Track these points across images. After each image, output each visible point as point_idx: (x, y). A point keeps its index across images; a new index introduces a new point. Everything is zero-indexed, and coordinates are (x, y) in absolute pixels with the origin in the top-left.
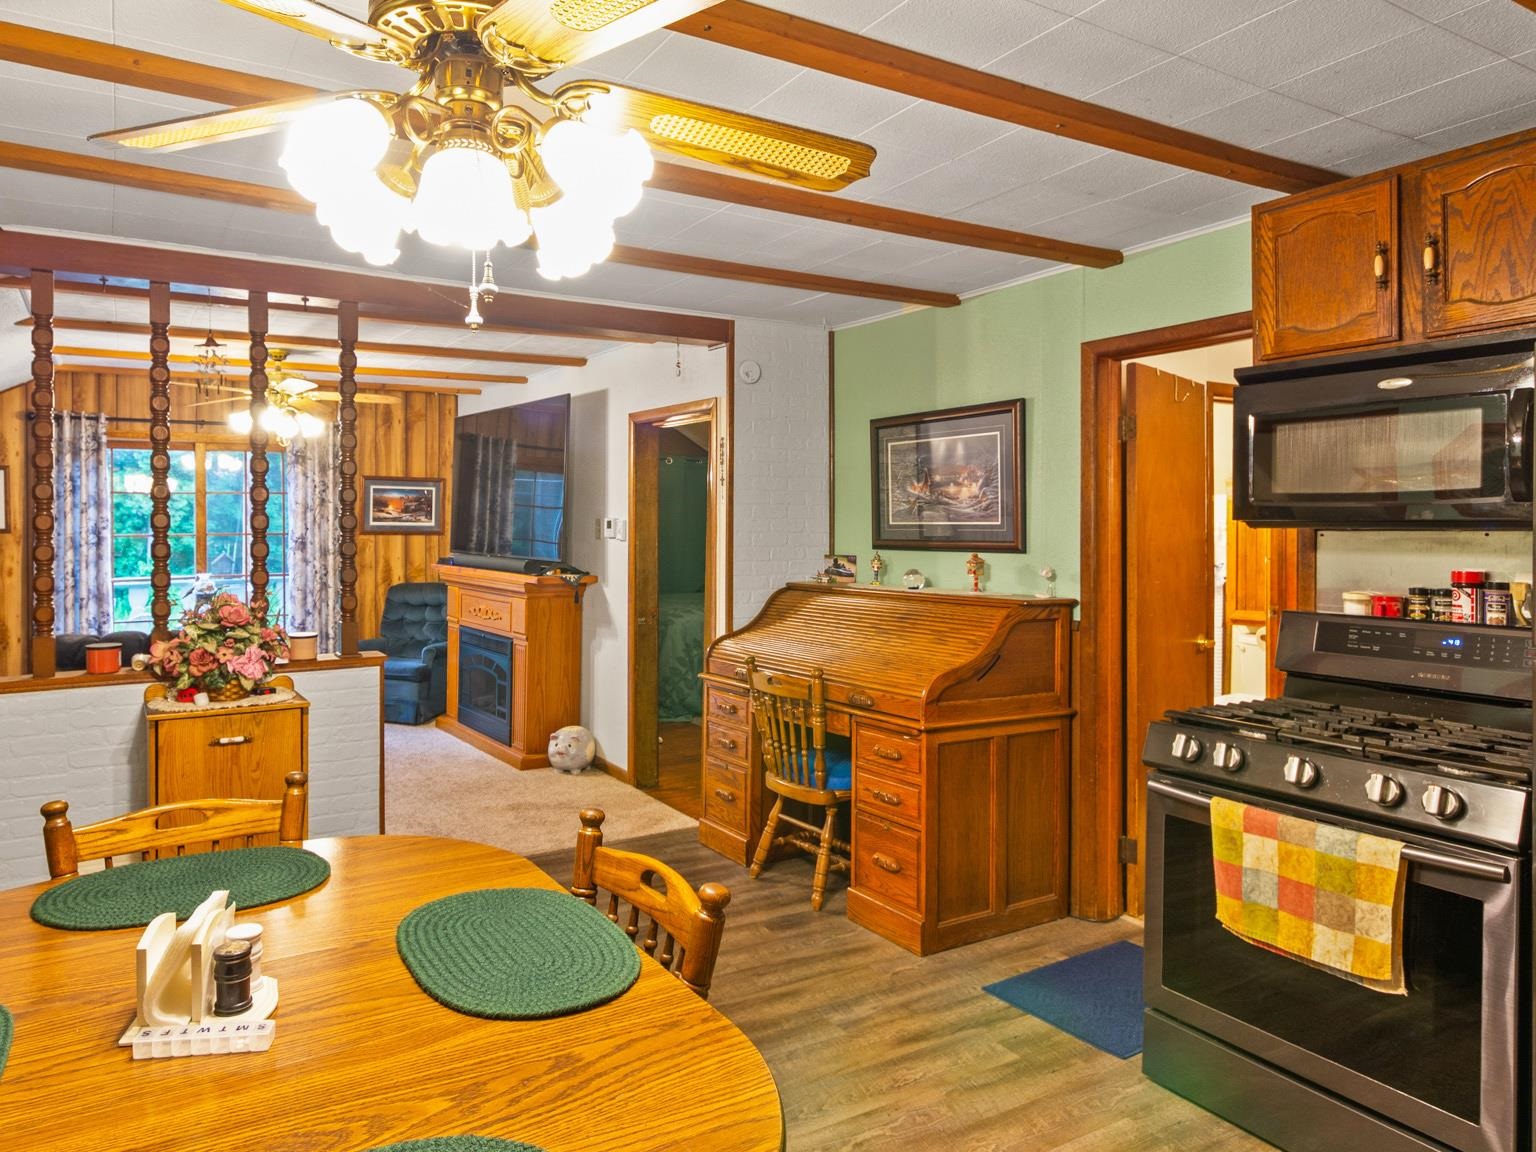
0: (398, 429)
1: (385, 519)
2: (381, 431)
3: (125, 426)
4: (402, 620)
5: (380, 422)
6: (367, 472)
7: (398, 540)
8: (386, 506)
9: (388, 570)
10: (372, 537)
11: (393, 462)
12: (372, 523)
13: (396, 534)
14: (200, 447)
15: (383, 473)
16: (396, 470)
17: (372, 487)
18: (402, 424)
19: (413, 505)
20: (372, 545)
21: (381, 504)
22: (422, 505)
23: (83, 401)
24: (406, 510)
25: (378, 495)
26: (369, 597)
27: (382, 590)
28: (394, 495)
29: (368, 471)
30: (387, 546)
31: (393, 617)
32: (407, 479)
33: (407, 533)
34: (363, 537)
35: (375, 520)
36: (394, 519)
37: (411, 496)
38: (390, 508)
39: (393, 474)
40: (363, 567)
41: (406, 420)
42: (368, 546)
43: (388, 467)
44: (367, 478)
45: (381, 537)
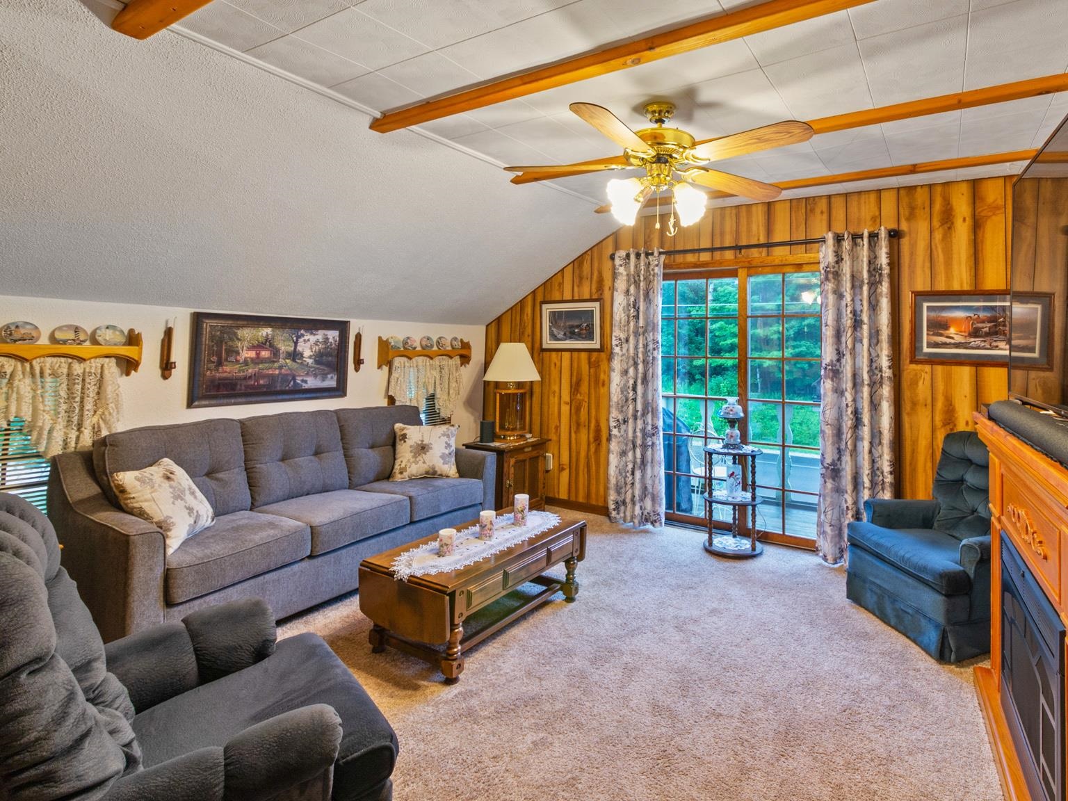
0: (962, 231)
1: (944, 345)
2: (938, 236)
3: (679, 258)
4: (961, 481)
5: (936, 223)
6: (920, 287)
7: (965, 372)
8: (946, 327)
9: (950, 412)
10: (927, 368)
11: (956, 273)
12: (926, 350)
13: (961, 364)
14: (742, 273)
15: (941, 286)
16: (961, 279)
17: (925, 305)
18: (969, 221)
19: (986, 327)
20: (928, 377)
21: (939, 326)
22: (997, 327)
23: (650, 241)
24: (975, 333)
25: (933, 314)
26: (923, 443)
27: (940, 436)
28: (958, 313)
29: (921, 285)
30: (948, 380)
31: (949, 475)
32: (977, 293)
33: (979, 363)
34: (913, 366)
35: (930, 345)
36: (958, 345)
37: (982, 315)
38: (952, 331)
39: (956, 287)
40: (914, 404)
41: (974, 216)
42: (921, 378)
43: (949, 277)
44: (917, 294)
45: (939, 369)
